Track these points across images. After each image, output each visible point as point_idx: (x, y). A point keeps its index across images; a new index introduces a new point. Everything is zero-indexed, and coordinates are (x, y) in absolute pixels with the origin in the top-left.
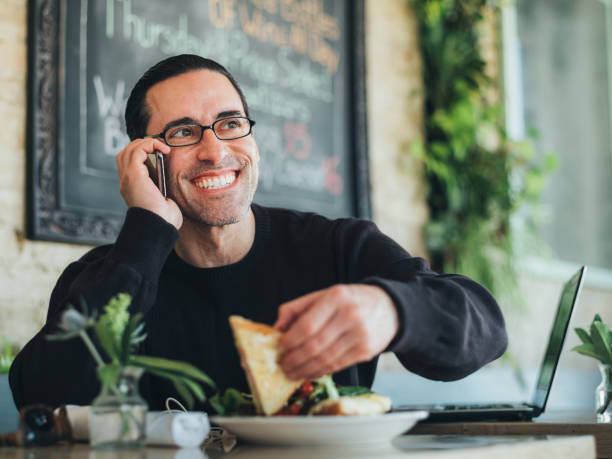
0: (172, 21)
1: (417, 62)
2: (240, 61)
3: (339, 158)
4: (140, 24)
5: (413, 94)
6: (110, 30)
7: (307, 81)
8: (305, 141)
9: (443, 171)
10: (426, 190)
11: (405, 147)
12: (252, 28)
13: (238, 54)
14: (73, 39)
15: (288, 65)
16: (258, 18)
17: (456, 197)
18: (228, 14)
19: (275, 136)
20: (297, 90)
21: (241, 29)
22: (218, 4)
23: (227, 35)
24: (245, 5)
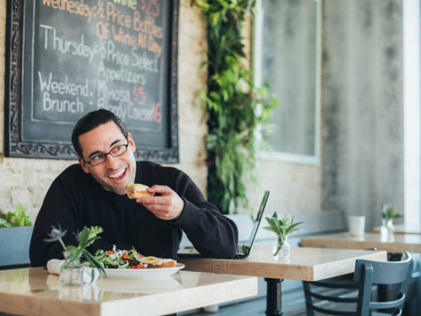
0: (77, 38)
1: (205, 46)
2: (111, 55)
3: (161, 103)
4: (61, 41)
5: (203, 64)
6: (46, 46)
7: (145, 63)
8: (144, 96)
9: (216, 107)
10: (207, 116)
11: (196, 94)
12: (117, 38)
13: (109, 52)
15: (135, 55)
16: (121, 32)
17: (223, 121)
18: (105, 31)
19: (128, 93)
20: (140, 67)
21: (112, 39)
22: (100, 26)
23: (105, 43)
24: (114, 25)
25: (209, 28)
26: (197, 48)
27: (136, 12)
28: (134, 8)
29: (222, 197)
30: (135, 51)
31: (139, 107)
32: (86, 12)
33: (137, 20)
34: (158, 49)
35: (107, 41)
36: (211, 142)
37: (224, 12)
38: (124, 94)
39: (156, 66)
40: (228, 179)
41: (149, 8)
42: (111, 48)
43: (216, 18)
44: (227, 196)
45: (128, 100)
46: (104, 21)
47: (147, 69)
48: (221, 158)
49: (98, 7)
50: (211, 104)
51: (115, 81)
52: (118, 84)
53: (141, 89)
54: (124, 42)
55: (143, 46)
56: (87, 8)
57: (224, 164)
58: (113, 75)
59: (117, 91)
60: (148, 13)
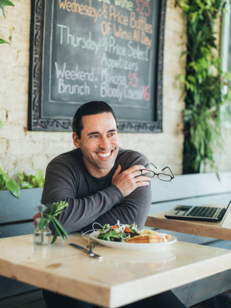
0: (85, 35)
1: (185, 40)
2: (112, 48)
3: (150, 86)
4: (73, 38)
5: (183, 53)
6: (61, 42)
7: (139, 54)
8: (137, 80)
9: (192, 88)
10: (185, 95)
11: (177, 77)
12: (117, 34)
13: (111, 46)
14: (47, 48)
15: (131, 48)
16: (120, 29)
17: (197, 99)
18: (108, 29)
19: (124, 78)
20: (134, 57)
21: (113, 35)
22: (104, 25)
23: (107, 38)
24: (115, 24)
25: (189, 25)
26: (179, 41)
27: (133, 13)
28: (131, 10)
29: (194, 158)
30: (131, 45)
31: (133, 89)
32: (93, 13)
33: (132, 19)
34: (149, 42)
35: (109, 37)
36: (188, 115)
37: (200, 12)
38: (122, 79)
39: (146, 56)
40: (200, 144)
41: (142, 9)
42: (112, 43)
43: (194, 17)
44: (198, 158)
45: (124, 84)
46: (107, 21)
47: (139, 58)
48: (195, 129)
49: (103, 10)
50: (188, 86)
51: (115, 68)
52: (117, 71)
53: (135, 74)
54: (122, 37)
55: (137, 40)
56: (94, 11)
57: (197, 132)
58: (113, 64)
59: (116, 77)
60: (141, 13)
